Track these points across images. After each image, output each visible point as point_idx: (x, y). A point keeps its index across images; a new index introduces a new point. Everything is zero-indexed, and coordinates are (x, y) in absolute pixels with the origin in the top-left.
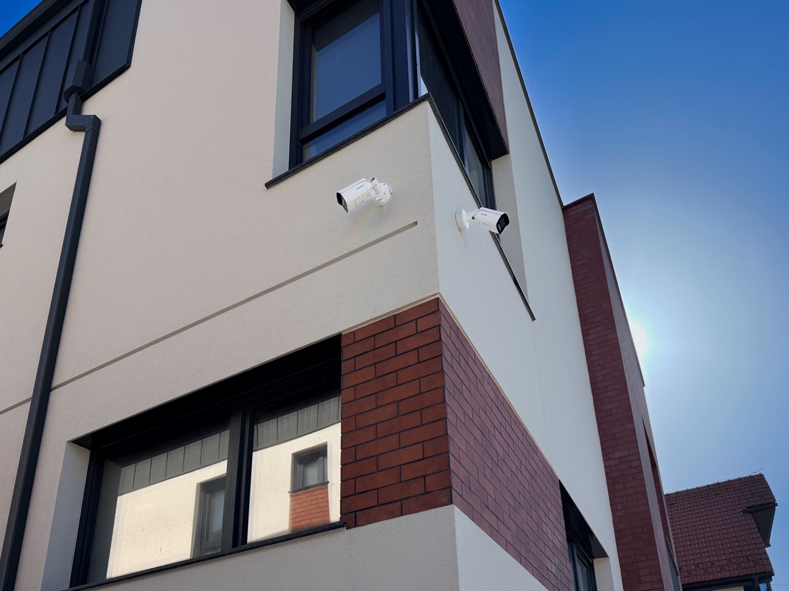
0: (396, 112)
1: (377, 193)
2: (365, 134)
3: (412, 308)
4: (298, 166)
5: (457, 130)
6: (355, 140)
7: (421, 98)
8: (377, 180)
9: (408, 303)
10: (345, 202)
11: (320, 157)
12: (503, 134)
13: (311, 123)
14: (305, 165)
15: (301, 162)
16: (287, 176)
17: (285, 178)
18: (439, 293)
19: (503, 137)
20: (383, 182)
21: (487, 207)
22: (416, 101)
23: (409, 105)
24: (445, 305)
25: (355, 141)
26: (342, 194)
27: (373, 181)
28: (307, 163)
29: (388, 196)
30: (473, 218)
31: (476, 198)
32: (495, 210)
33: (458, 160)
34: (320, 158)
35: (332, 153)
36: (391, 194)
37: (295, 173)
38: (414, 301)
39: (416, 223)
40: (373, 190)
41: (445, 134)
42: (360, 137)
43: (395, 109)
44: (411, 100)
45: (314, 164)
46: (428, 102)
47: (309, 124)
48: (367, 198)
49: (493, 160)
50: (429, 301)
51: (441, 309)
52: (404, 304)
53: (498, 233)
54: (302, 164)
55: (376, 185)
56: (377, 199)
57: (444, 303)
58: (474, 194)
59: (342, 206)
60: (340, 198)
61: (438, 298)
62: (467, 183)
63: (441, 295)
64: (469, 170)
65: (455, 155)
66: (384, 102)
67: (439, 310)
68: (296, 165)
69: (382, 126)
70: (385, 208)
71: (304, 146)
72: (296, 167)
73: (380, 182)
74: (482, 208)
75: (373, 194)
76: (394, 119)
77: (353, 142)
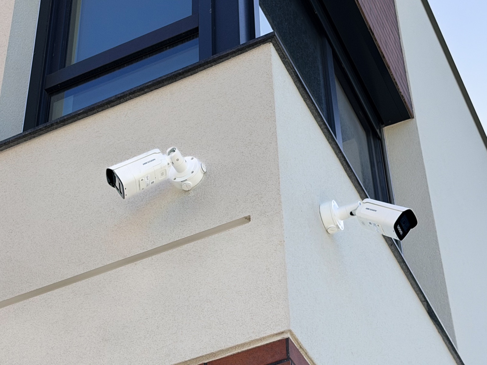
0: (215, 56)
1: (179, 170)
2: (161, 85)
3: (238, 353)
4: (41, 127)
5: (322, 82)
6: (143, 92)
7: (259, 39)
8: (180, 150)
9: (230, 345)
10: (121, 183)
11: (79, 115)
12: (401, 90)
13: (67, 65)
14: (52, 125)
15: (47, 120)
16: (20, 140)
17: (16, 142)
18: (290, 331)
19: (403, 93)
20: (190, 155)
21: (377, 198)
22: (252, 42)
23: (239, 47)
24: (300, 350)
25: (143, 94)
26: (117, 172)
27: (173, 154)
28: (57, 123)
29: (199, 176)
30: (351, 214)
31: (356, 183)
32: (390, 203)
33: (323, 127)
34: (80, 117)
35: (102, 110)
36: (205, 173)
37: (34, 137)
38: (243, 342)
39: (248, 219)
40: (172, 167)
41: (301, 89)
42: (151, 89)
43: (214, 53)
44: (243, 40)
45: (68, 124)
46: (271, 44)
47: (64, 66)
48: (161, 178)
49: (386, 126)
50: (270, 344)
51: (292, 356)
52: (224, 346)
53: (398, 239)
54: (48, 124)
55: (178, 160)
56: (178, 180)
57: (298, 347)
58: (353, 177)
59: (115, 189)
60: (111, 176)
61: (287, 340)
62: (340, 160)
63: (292, 334)
64: (343, 139)
65: (319, 119)
66: (196, 40)
67: (288, 359)
68: (38, 125)
69: (192, 75)
70: (192, 194)
71: (52, 98)
72: (37, 128)
73: (184, 155)
74: (369, 200)
75: (171, 172)
76: (212, 66)
77: (139, 95)
